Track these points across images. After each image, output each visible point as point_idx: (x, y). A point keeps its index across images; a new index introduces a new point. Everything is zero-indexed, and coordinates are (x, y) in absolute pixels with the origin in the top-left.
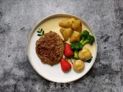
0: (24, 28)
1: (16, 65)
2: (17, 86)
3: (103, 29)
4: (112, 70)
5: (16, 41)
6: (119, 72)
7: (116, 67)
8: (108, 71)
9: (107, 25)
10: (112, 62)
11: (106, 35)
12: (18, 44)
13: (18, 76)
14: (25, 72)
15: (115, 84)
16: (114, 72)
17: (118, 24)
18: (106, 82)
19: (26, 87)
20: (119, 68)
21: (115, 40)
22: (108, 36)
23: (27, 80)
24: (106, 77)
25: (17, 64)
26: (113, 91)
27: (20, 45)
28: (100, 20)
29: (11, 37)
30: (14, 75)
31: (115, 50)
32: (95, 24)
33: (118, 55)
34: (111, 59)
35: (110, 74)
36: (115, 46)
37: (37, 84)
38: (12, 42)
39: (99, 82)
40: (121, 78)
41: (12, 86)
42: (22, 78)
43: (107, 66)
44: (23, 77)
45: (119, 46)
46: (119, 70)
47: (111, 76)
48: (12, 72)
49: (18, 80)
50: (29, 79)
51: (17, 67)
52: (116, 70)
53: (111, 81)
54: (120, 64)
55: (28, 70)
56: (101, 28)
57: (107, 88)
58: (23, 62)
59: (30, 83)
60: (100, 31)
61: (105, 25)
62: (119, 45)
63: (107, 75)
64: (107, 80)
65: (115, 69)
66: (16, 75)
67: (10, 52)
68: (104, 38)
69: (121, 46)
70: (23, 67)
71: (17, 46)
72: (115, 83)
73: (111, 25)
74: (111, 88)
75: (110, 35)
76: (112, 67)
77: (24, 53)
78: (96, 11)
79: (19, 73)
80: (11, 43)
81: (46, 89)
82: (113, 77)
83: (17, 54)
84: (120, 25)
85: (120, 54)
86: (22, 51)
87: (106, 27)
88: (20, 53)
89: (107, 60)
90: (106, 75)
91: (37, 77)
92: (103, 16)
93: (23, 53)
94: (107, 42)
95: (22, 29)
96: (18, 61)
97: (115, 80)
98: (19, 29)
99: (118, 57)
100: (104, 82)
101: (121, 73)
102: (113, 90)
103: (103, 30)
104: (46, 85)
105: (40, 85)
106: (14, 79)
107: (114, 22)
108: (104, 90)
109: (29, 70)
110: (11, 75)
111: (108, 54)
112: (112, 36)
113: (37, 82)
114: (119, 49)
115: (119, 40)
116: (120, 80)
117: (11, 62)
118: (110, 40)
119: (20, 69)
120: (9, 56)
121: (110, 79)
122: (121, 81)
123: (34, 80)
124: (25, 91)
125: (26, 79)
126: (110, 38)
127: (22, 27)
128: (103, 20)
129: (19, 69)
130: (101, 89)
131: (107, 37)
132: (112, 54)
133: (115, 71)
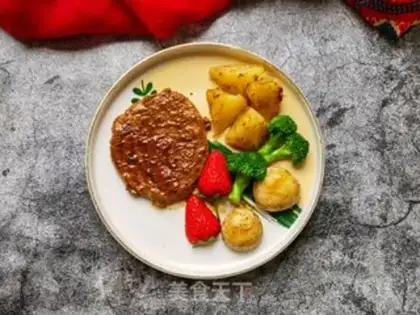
0: (57, 77)
1: (27, 203)
2: (29, 276)
3: (326, 84)
4: (353, 220)
5: (28, 122)
6: (378, 227)
7: (369, 210)
8: (340, 222)
9: (337, 71)
10: (354, 193)
11: (334, 105)
12: (35, 133)
13: (34, 242)
14: (58, 227)
15: (363, 269)
16: (361, 227)
17: (375, 68)
18: (333, 261)
19: (59, 280)
20: (377, 213)
21: (364, 122)
22: (342, 107)
23: (65, 255)
24: (335, 244)
25: (32, 200)
26: (357, 291)
27: (43, 137)
28: (317, 53)
29: (12, 108)
30: (22, 236)
31: (363, 154)
32: (300, 68)
33: (373, 169)
34: (349, 185)
35: (347, 233)
36: (363, 140)
37: (99, 268)
38: (17, 126)
39: (309, 261)
40: (383, 247)
41: (14, 274)
42: (48, 247)
43: (336, 206)
44: (52, 243)
45: (378, 141)
46: (378, 221)
47: (351, 241)
48: (14, 228)
49: (36, 255)
50: (73, 251)
51: (30, 212)
52: (367, 220)
53: (352, 257)
54: (380, 201)
55: (71, 219)
56: (317, 80)
57: (339, 282)
58: (52, 192)
59: (74, 264)
60: (313, 92)
61: (330, 72)
62: (377, 137)
63: (336, 238)
64: (337, 256)
65: (365, 217)
66: (28, 238)
67: (10, 160)
68: (329, 115)
69: (384, 142)
70: (51, 209)
71: (32, 139)
72: (365, 265)
73: (353, 69)
74: (349, 283)
75: (346, 103)
76: (355, 212)
77: (57, 163)
78: (300, 23)
79: (39, 229)
80: (13, 129)
81: (130, 285)
82: (357, 244)
83: (34, 166)
84: (382, 70)
85: (383, 167)
86: (49, 156)
87: (336, 76)
88: (44, 164)
89: (338, 188)
90: (333, 236)
91: (99, 246)
92: (326, 40)
93: (53, 163)
94: (337, 127)
95: (50, 81)
96: (35, 190)
97: (364, 253)
98: (42, 83)
99: (375, 179)
100: (327, 262)
101: (383, 230)
102: (359, 289)
103: (323, 87)
104: (130, 270)
105: (110, 270)
106: (19, 251)
107: (362, 60)
108: (326, 287)
109: (71, 222)
110: (11, 238)
111: (342, 166)
112: (353, 107)
113: (99, 262)
114: (378, 150)
115: (378, 120)
116: (380, 253)
117: (11, 194)
118: (347, 120)
119: (41, 215)
120: (4, 173)
121: (348, 249)
122: (387, 257)
123: (91, 255)
124: (57, 290)
125: (62, 251)
126: (346, 115)
127: (51, 76)
128: (325, 55)
129: (39, 217)
130: (316, 286)
131: (336, 110)
132: (353, 168)
133: (366, 225)
